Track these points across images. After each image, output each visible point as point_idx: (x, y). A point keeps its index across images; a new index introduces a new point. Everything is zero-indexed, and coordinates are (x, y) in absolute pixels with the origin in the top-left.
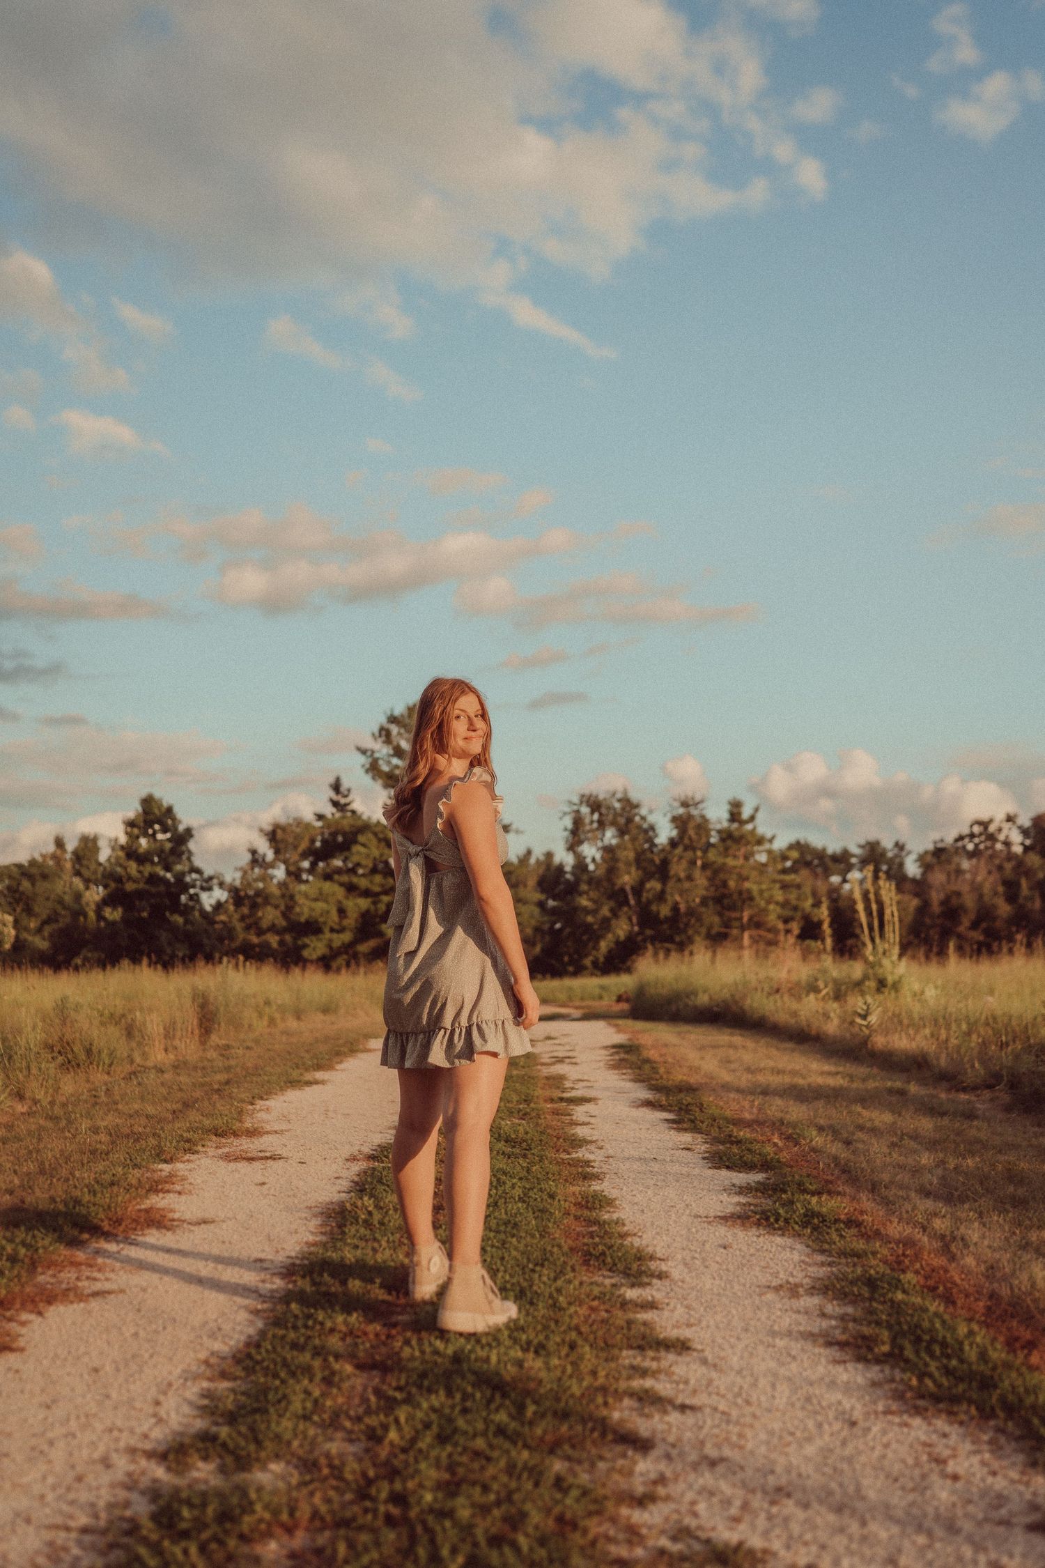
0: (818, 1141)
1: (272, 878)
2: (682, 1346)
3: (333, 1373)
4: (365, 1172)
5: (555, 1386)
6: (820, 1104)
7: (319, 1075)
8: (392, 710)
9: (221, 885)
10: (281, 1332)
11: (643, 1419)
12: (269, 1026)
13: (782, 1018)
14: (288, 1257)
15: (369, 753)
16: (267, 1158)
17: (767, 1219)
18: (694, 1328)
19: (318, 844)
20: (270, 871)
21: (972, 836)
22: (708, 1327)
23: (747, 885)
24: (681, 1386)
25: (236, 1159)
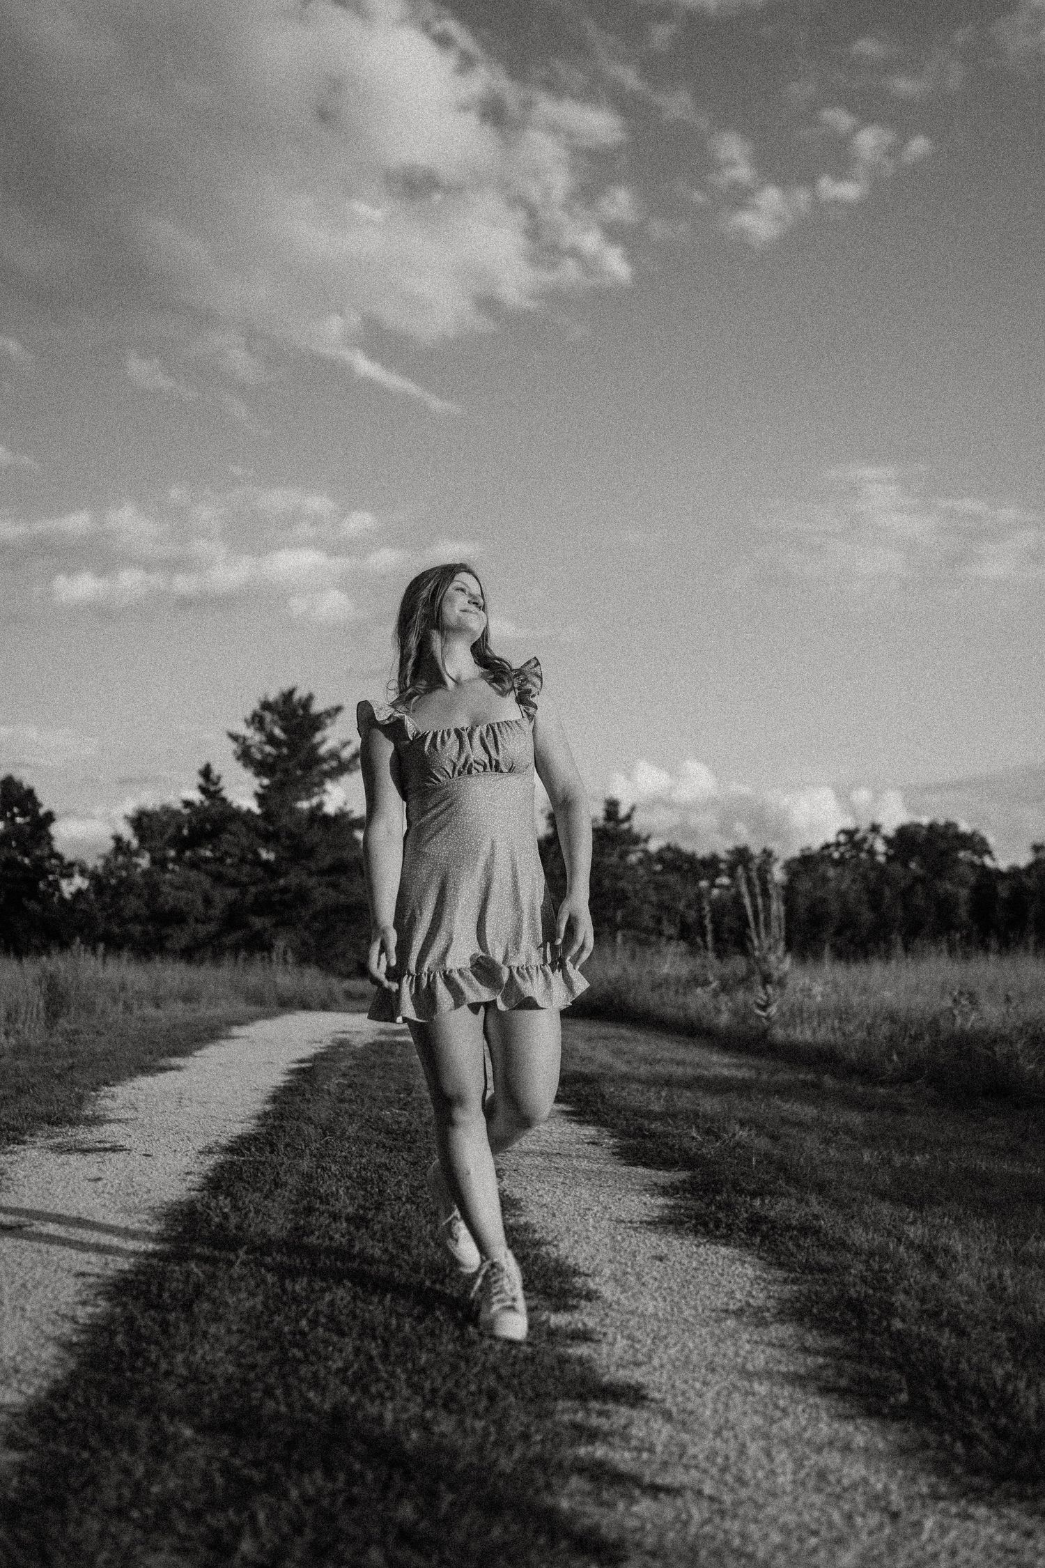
0: (742, 1134)
1: (137, 865)
2: (634, 1396)
3: (165, 1439)
4: (222, 1167)
5: (475, 1460)
6: (733, 1096)
7: (175, 1061)
8: (266, 696)
9: (83, 872)
10: (99, 1376)
11: (604, 1510)
12: (124, 1013)
13: (670, 1011)
14: (120, 1271)
15: (241, 740)
16: (106, 1150)
17: (705, 1225)
18: (644, 1368)
19: (185, 832)
20: (135, 860)
21: (838, 844)
22: (662, 1366)
23: (621, 884)
24: (645, 1455)
25: (69, 1151)
